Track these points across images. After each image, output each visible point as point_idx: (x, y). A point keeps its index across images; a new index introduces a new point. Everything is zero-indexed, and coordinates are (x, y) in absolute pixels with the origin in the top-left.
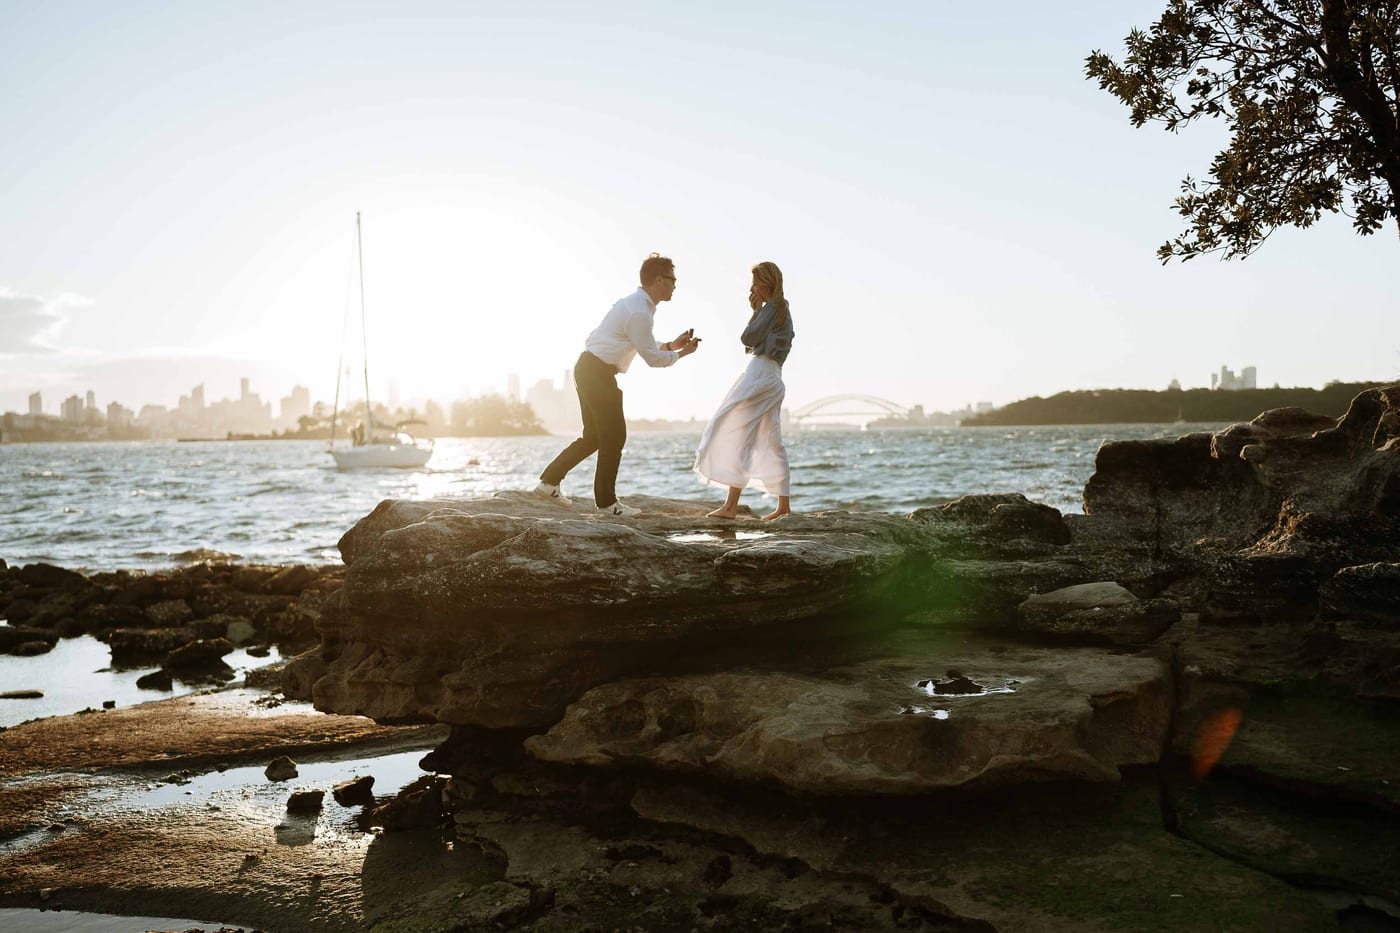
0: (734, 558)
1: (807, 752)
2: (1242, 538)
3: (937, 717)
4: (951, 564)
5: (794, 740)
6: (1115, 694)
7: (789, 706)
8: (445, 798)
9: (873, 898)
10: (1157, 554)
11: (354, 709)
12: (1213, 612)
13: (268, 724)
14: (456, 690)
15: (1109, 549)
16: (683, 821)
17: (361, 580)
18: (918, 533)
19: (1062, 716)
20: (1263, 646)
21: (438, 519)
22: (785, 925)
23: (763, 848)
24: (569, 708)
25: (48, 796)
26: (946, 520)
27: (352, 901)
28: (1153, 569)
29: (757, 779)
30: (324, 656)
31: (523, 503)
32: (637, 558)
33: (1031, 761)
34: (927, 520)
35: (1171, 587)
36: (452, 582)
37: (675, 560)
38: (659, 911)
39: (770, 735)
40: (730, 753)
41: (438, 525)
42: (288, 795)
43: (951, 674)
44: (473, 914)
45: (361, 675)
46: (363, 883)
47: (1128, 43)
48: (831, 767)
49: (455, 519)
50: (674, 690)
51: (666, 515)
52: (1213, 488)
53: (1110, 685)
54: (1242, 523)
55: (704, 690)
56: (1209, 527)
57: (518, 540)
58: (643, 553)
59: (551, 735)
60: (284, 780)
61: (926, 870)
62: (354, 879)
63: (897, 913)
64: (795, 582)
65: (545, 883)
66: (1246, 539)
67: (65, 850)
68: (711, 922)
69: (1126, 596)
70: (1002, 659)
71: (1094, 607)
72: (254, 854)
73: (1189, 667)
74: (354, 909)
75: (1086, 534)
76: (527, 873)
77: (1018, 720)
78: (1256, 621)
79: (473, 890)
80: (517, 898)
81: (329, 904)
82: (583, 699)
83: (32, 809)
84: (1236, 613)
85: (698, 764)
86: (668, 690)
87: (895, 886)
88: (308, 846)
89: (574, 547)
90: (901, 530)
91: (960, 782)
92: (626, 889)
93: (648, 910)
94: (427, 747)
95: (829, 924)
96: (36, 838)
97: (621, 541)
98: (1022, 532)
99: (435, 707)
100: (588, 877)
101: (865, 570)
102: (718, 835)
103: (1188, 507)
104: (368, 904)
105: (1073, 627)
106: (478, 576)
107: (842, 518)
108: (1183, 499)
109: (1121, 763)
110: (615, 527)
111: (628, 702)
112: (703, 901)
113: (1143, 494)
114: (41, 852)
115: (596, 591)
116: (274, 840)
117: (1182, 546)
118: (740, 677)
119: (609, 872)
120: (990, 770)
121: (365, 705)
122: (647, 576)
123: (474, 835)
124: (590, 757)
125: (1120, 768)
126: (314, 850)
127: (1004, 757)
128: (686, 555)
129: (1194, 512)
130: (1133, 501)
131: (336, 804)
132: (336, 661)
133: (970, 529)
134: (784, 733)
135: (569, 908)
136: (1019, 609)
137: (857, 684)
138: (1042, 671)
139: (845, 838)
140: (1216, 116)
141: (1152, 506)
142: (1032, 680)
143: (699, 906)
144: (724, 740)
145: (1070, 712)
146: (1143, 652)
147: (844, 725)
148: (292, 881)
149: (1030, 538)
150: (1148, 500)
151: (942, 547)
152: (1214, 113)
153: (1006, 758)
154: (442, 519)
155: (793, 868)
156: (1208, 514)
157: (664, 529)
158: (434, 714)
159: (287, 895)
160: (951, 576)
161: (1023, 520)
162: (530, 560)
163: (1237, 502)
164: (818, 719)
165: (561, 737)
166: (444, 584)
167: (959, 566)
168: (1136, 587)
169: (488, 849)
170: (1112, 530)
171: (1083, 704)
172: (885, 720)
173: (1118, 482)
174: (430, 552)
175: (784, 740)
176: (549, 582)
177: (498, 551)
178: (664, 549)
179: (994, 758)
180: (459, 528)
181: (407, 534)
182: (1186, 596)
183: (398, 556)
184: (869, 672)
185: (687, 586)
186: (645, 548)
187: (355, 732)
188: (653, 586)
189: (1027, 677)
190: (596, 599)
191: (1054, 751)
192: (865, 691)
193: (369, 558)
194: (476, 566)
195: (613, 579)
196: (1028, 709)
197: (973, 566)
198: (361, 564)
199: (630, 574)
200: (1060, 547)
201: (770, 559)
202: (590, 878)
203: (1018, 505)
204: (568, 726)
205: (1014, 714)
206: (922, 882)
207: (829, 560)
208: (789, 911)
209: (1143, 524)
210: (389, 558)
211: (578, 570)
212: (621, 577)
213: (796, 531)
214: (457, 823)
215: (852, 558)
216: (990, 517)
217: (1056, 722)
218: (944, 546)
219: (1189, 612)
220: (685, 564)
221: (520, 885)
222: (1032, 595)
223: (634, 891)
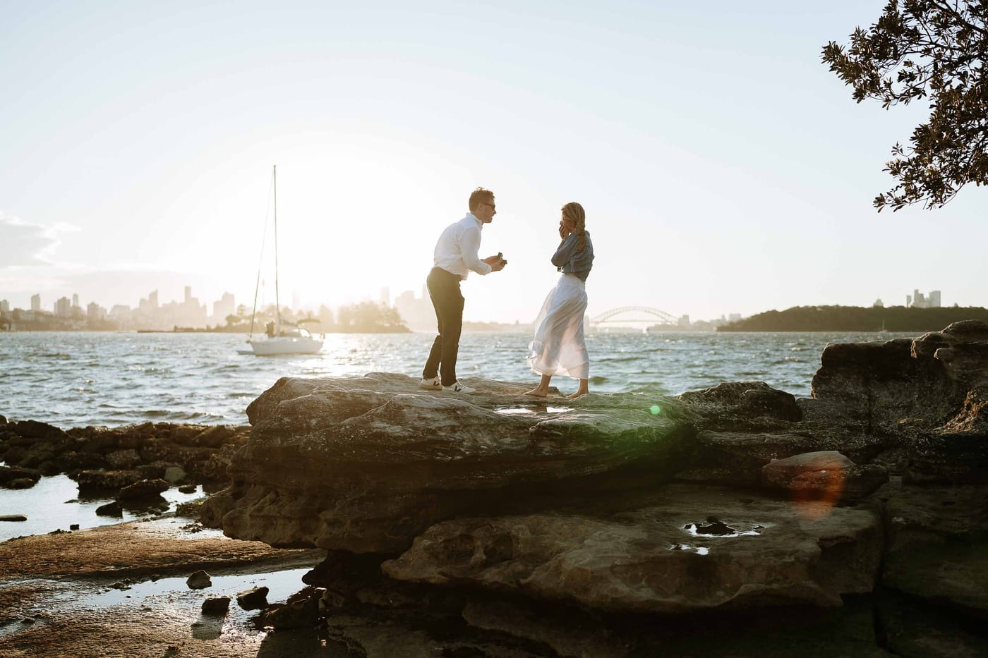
0: (544, 427)
1: (598, 578)
2: (936, 419)
3: (699, 552)
4: (710, 434)
5: (587, 568)
6: (837, 538)
7: (586, 542)
8: (321, 605)
10: (869, 431)
11: (253, 536)
12: (913, 476)
13: (191, 545)
14: (331, 524)
15: (832, 425)
16: (502, 629)
17: (261, 438)
18: (685, 411)
19: (797, 554)
20: (954, 503)
21: (320, 393)
24: (416, 539)
25: (24, 597)
26: (706, 401)
28: (866, 442)
29: (560, 598)
30: (233, 495)
31: (386, 382)
32: (471, 425)
33: (772, 589)
34: (692, 400)
35: (880, 456)
36: (329, 441)
37: (500, 428)
39: (570, 564)
40: (538, 577)
41: (322, 398)
43: (710, 519)
45: (259, 510)
47: (853, 39)
48: (616, 591)
49: (333, 393)
50: (497, 527)
51: (494, 393)
52: (912, 380)
53: (834, 531)
54: (935, 408)
55: (520, 528)
56: (909, 410)
57: (380, 410)
58: (476, 422)
59: (402, 560)
60: (202, 588)
64: (590, 446)
66: (938, 420)
67: (33, 639)
69: (845, 462)
70: (750, 508)
71: (821, 470)
72: (175, 645)
73: (895, 518)
75: (813, 413)
78: (947, 483)
82: (428, 532)
83: (11, 606)
84: (931, 477)
85: (514, 585)
86: (492, 528)
88: (216, 640)
89: (423, 416)
90: (673, 408)
91: (717, 604)
94: (309, 566)
96: (12, 629)
97: (459, 412)
98: (765, 411)
99: (315, 536)
101: (644, 438)
102: (529, 641)
103: (893, 394)
105: (805, 484)
106: (349, 436)
107: (627, 398)
108: (889, 389)
109: (842, 592)
110: (454, 401)
111: (461, 535)
113: (858, 384)
114: (15, 640)
115: (439, 450)
116: (190, 635)
117: (889, 424)
118: (548, 518)
120: (740, 595)
121: (261, 533)
122: (478, 439)
123: (341, 635)
124: (431, 578)
125: (842, 596)
126: (220, 644)
127: (751, 585)
128: (508, 424)
130: (850, 389)
131: (239, 608)
132: (242, 499)
133: (725, 408)
134: (581, 563)
136: (763, 470)
137: (637, 526)
138: (781, 519)
139: (627, 645)
141: (865, 393)
142: (774, 525)
144: (535, 567)
145: (804, 552)
146: (859, 505)
147: (627, 557)
149: (771, 416)
150: (862, 389)
151: (704, 422)
153: (753, 586)
154: (324, 393)
156: (909, 400)
157: (493, 404)
158: (313, 541)
160: (711, 444)
161: (766, 402)
162: (389, 425)
163: (932, 391)
164: (607, 553)
165: (410, 562)
166: (323, 442)
167: (717, 436)
168: (853, 455)
169: (352, 646)
170: (834, 411)
171: (813, 546)
172: (659, 555)
173: (839, 375)
174: (314, 418)
175: (580, 569)
176: (403, 442)
177: (365, 418)
178: (492, 419)
179: (744, 586)
180: (336, 400)
181: (297, 403)
182: (892, 462)
183: (289, 421)
184: (647, 516)
185: (508, 447)
186: (477, 418)
187: (255, 553)
188: (482, 447)
189: (770, 523)
190: (438, 456)
191: (791, 582)
192: (643, 531)
193: (268, 421)
194: (348, 429)
195: (451, 441)
196: (771, 548)
197: (728, 436)
198: (262, 425)
199: (465, 437)
200: (794, 423)
201: (573, 428)
203: (762, 391)
204: (415, 553)
205: (759, 552)
207: (618, 429)
209: (858, 407)
210: (283, 421)
211: (425, 434)
212: (458, 439)
213: (592, 406)
214: (329, 625)
215: (635, 428)
216: (741, 399)
217: (792, 559)
218: (706, 421)
219: (894, 475)
220: (508, 430)
222: (773, 459)
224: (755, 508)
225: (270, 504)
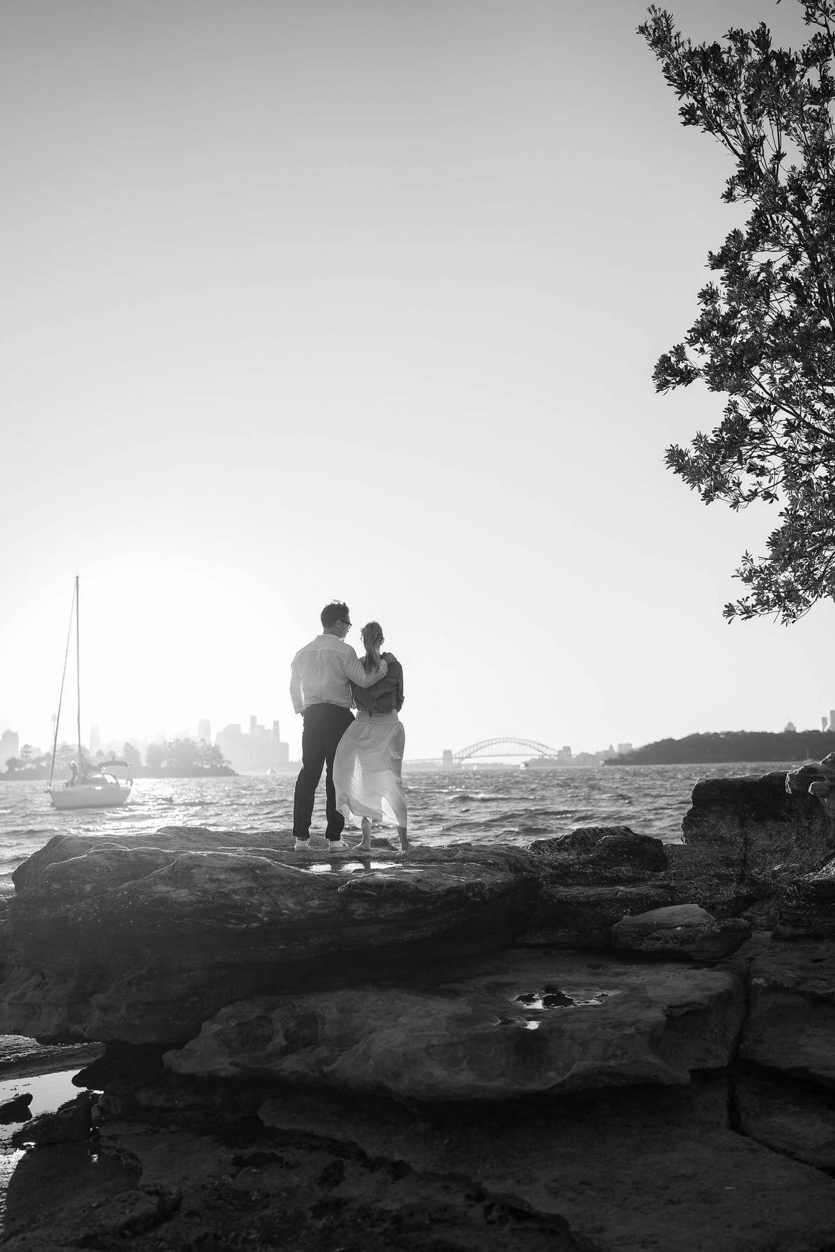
0: (354, 886)
1: (411, 1061)
2: (812, 864)
4: (556, 890)
5: (400, 1050)
6: (688, 1004)
7: (400, 1019)
8: (95, 1113)
9: (468, 1197)
10: (742, 878)
11: (12, 1029)
12: (782, 930)
14: (104, 1009)
15: (700, 875)
16: (303, 1128)
17: (23, 909)
18: (532, 863)
19: (638, 1025)
20: (824, 960)
21: (98, 853)
22: (386, 1225)
23: (372, 1152)
24: (205, 1025)
26: (559, 850)
28: (734, 891)
29: (368, 1087)
31: (182, 837)
32: (272, 886)
33: (609, 1066)
34: (543, 850)
35: (750, 909)
36: (103, 910)
37: (306, 888)
38: (274, 1214)
39: (380, 1046)
40: (345, 1064)
41: (99, 859)
43: (548, 989)
44: (103, 1222)
45: (21, 996)
46: (8, 1198)
47: (694, 444)
48: (431, 1075)
49: (113, 852)
50: (300, 1006)
52: (792, 819)
53: (685, 997)
54: (814, 851)
55: (326, 1006)
56: (787, 855)
57: (165, 870)
58: (277, 882)
59: (187, 1050)
61: (513, 1170)
63: (488, 1210)
64: (410, 907)
65: (174, 1190)
66: (815, 864)
68: (319, 1224)
69: (705, 916)
70: (597, 975)
71: (676, 927)
73: (756, 979)
75: (680, 861)
76: (158, 1181)
77: (599, 1029)
78: (818, 938)
79: (107, 1199)
80: (148, 1205)
82: (218, 1015)
84: (801, 931)
85: (317, 1074)
86: (294, 1007)
87: (485, 1184)
89: (215, 877)
90: (517, 859)
91: (546, 1087)
92: (247, 1194)
93: (263, 1213)
94: (80, 1066)
95: (427, 1222)
97: (258, 872)
98: (624, 860)
99: (84, 1025)
100: (213, 1183)
101: (475, 895)
102: (334, 1141)
103: (771, 836)
104: (9, 1218)
105: (658, 945)
106: (126, 904)
107: (464, 850)
108: (767, 830)
109: (692, 1067)
110: (253, 859)
111: (258, 1018)
112: (314, 1203)
113: (733, 826)
115: (231, 917)
117: (762, 872)
118: (360, 994)
119: (233, 1179)
120: (573, 1075)
121: (22, 1025)
122: (279, 903)
123: (114, 1147)
124: (221, 1070)
125: (692, 1072)
127: (586, 1063)
129: (776, 841)
130: (725, 832)
133: (579, 858)
134: (392, 1044)
135: (192, 1214)
136: (614, 930)
137: (462, 999)
138: (626, 985)
139: (446, 1141)
140: (771, 502)
141: (740, 836)
142: (619, 993)
143: (310, 1208)
144: (341, 1052)
145: (645, 1022)
146: (719, 966)
147: (445, 1036)
149: (632, 865)
150: (737, 831)
151: (552, 874)
152: (770, 500)
154: (102, 852)
155: (399, 1170)
156: (787, 843)
157: (306, 861)
158: (82, 1032)
160: (555, 901)
161: (626, 850)
162: (174, 889)
163: (810, 832)
164: (422, 1031)
165: (197, 1052)
166: (96, 911)
167: (563, 891)
168: (719, 907)
169: (127, 1159)
170: (703, 858)
171: (659, 1014)
172: (482, 1031)
173: (712, 815)
174: (88, 882)
175: (391, 1051)
176: (189, 908)
177: (147, 881)
178: (296, 879)
179: (577, 1064)
180: (117, 861)
181: (70, 866)
182: (763, 916)
183: (59, 887)
184: (476, 988)
185: (314, 911)
186: (280, 877)
188: (284, 911)
189: (615, 990)
190: (231, 923)
191: (631, 1057)
192: (468, 1005)
193: (32, 888)
194: (125, 895)
195: (247, 905)
196: (610, 1019)
197: (575, 891)
198: (27, 894)
199: (264, 901)
200: (656, 874)
201: (387, 887)
202: (215, 1185)
203: (621, 837)
204: (202, 1041)
205: (596, 1024)
206: (509, 1181)
207: (440, 887)
208: (390, 1211)
209: (732, 853)
210: (51, 888)
211: (216, 898)
212: (256, 904)
213: (421, 861)
214: (102, 1136)
215: (463, 885)
216: (597, 847)
217: (633, 1030)
218: (554, 874)
219: (766, 930)
220: (315, 892)
221: (150, 1193)
222: (625, 916)
223: (255, 1196)
224: (602, 974)
225: (34, 990)
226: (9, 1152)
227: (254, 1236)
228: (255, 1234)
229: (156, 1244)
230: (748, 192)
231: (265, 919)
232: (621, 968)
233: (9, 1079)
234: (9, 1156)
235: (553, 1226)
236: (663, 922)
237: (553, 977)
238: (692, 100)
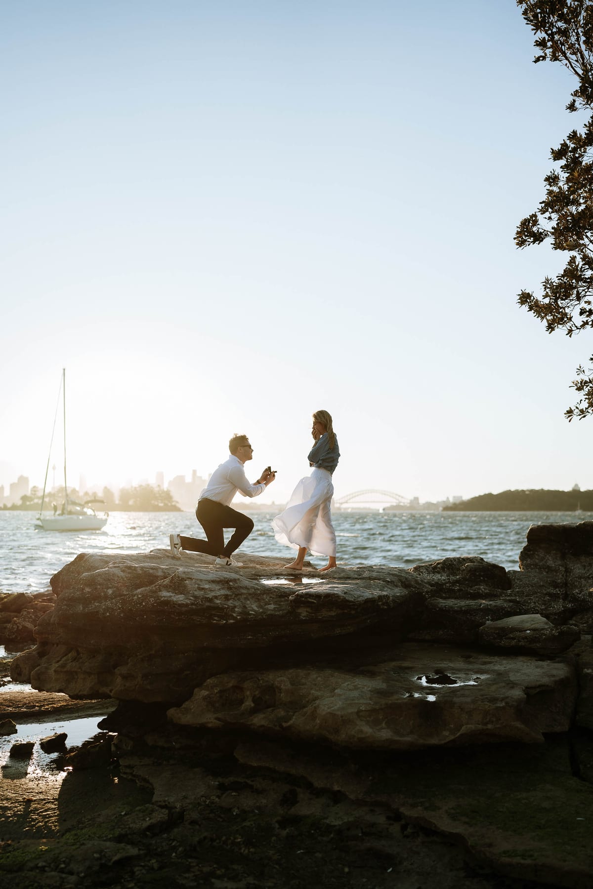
0: (301, 596)
1: (347, 721)
3: (428, 699)
4: (437, 601)
5: (339, 713)
6: (540, 686)
7: (336, 691)
8: (113, 748)
9: (388, 818)
10: (566, 597)
11: (57, 689)
14: (125, 677)
15: (536, 593)
16: (267, 765)
17: (66, 605)
18: (416, 581)
19: (507, 700)
21: (115, 567)
22: (332, 835)
23: (318, 783)
24: (196, 690)
26: (434, 573)
27: (51, 817)
28: (563, 607)
29: (315, 738)
30: (38, 653)
31: (168, 557)
32: (242, 594)
33: (487, 729)
34: (422, 572)
35: (574, 618)
36: (124, 608)
37: (265, 596)
38: (252, 825)
39: (324, 710)
40: (297, 721)
41: (117, 571)
42: (11, 746)
43: (437, 672)
44: (131, 826)
45: (63, 666)
46: (59, 805)
47: (544, 285)
48: (361, 731)
49: (126, 567)
50: (263, 679)
51: (258, 566)
53: (537, 681)
55: (282, 680)
57: (167, 581)
59: (184, 708)
60: (9, 735)
61: (422, 800)
62: (53, 802)
63: (404, 828)
64: (340, 612)
65: (178, 805)
68: (284, 833)
69: (546, 624)
70: (470, 663)
71: (527, 630)
73: (586, 670)
74: (53, 823)
75: (521, 583)
76: (166, 799)
77: (479, 702)
79: (131, 810)
80: (160, 816)
81: (36, 819)
82: (205, 684)
85: (277, 728)
86: (259, 680)
87: (402, 810)
88: (23, 780)
89: (201, 587)
90: (406, 579)
91: (443, 742)
92: (230, 810)
93: (245, 824)
94: (101, 715)
95: (360, 835)
97: (231, 584)
98: (481, 581)
99: (110, 688)
100: (205, 802)
101: (383, 604)
102: (290, 775)
103: (584, 567)
104: (61, 819)
105: (514, 642)
107: (369, 571)
108: (581, 562)
109: (545, 731)
110: (227, 575)
111: (233, 687)
112: (279, 818)
113: (557, 559)
115: (215, 616)
117: (581, 592)
118: (305, 672)
119: (219, 799)
120: (462, 735)
121: (63, 686)
122: (247, 606)
123: (131, 774)
124: (208, 723)
125: (544, 734)
126: (27, 783)
127: (469, 726)
128: (272, 593)
129: (588, 570)
130: (550, 563)
131: (41, 751)
132: (46, 657)
133: (449, 579)
134: (332, 709)
135: (193, 822)
136: (480, 631)
137: (379, 678)
138: (494, 671)
139: (370, 778)
141: (562, 566)
142: (488, 677)
143: (277, 822)
144: (294, 713)
145: (512, 698)
146: (557, 659)
147: (370, 704)
148: (12, 803)
149: (487, 585)
150: (560, 563)
151: (432, 590)
153: (472, 727)
154: (118, 567)
155: (337, 798)
157: (257, 576)
158: (108, 692)
159: (9, 813)
160: (438, 609)
161: (482, 574)
162: (174, 594)
164: (353, 700)
165: (191, 709)
166: (119, 609)
167: (443, 603)
168: (552, 617)
169: (141, 783)
170: (537, 581)
171: (520, 693)
172: (396, 701)
173: (541, 551)
174: (110, 588)
175: (332, 713)
176: (186, 608)
177: (154, 588)
178: (258, 589)
179: (464, 727)
180: (129, 573)
181: (96, 576)
182: (584, 624)
183: (90, 590)
184: (385, 670)
185: (273, 612)
186: (246, 588)
187: (55, 704)
188: (250, 612)
189: (485, 675)
190: (215, 620)
191: (503, 723)
192: (383, 682)
193: (72, 591)
194: (140, 598)
195: (225, 608)
196: (486, 695)
197: (450, 602)
198: (66, 594)
199: (237, 604)
200: (505, 591)
201: (324, 597)
202: (207, 803)
203: (478, 564)
204: (195, 702)
205: (477, 699)
206: (419, 808)
207: (361, 598)
208: (335, 826)
209: (557, 578)
210: (84, 591)
211: (204, 602)
212: (231, 606)
213: (340, 578)
214: (121, 765)
215: (376, 597)
216: (462, 571)
217: (503, 704)
218: (433, 590)
219: (585, 634)
220: (271, 599)
221: (162, 807)
222: (488, 622)
223: (235, 812)
224: (474, 662)
225: (72, 662)
226: (55, 773)
227: (239, 840)
228: (240, 838)
229: (170, 842)
230: (587, 102)
231: (238, 617)
232: (487, 658)
233: (48, 722)
234: (56, 776)
235: (453, 841)
236: (515, 627)
237: (441, 664)
238: (544, 35)
